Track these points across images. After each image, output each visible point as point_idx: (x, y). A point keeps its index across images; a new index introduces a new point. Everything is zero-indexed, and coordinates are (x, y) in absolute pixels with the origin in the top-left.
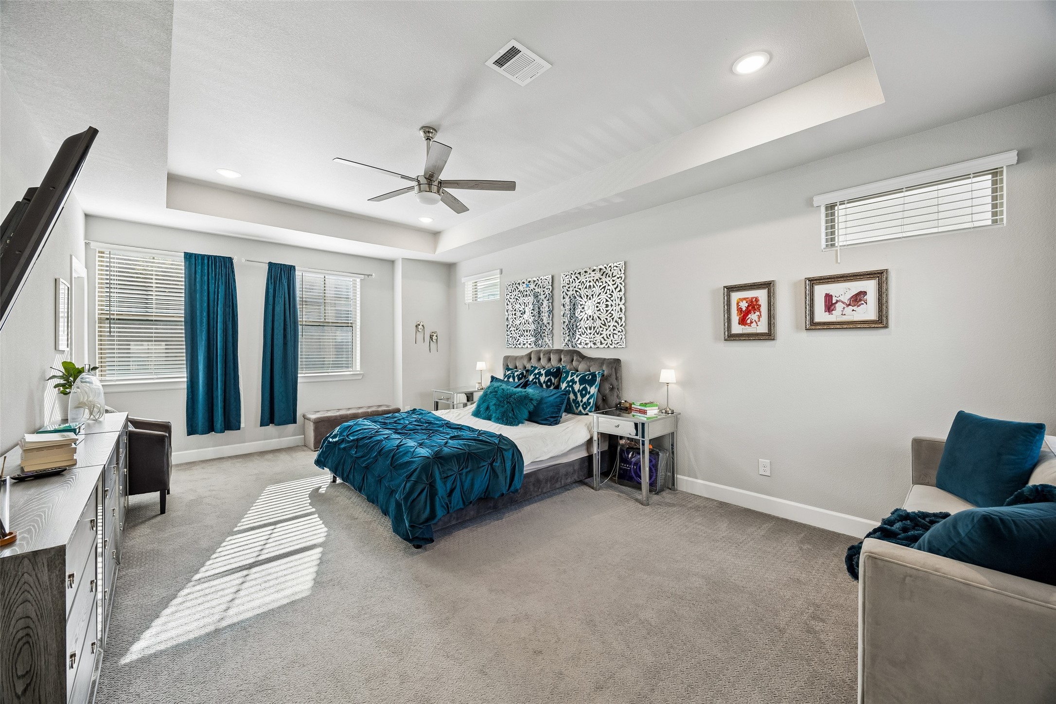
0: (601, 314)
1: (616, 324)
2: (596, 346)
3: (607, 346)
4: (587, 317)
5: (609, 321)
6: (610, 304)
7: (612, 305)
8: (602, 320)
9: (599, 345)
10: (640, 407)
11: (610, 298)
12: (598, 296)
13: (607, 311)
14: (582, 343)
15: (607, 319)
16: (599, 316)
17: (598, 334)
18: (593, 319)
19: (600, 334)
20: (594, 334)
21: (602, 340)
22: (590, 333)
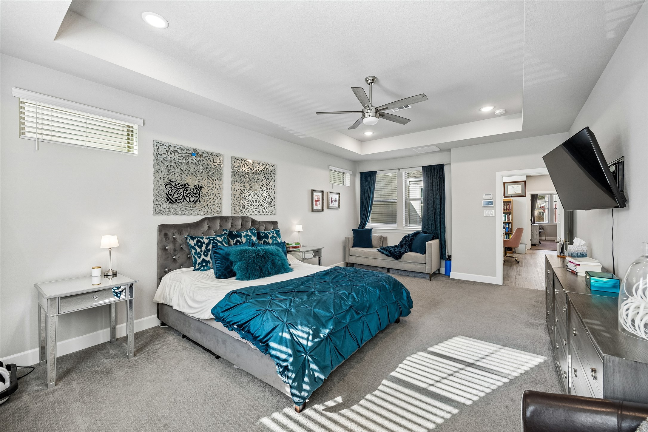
0: (263, 193)
1: (272, 200)
2: (259, 214)
3: (266, 214)
4: (254, 194)
5: (268, 198)
6: (268, 188)
7: (269, 189)
8: (264, 197)
9: (261, 213)
10: (295, 246)
11: (269, 184)
12: (262, 181)
13: (267, 192)
14: (250, 212)
15: (266, 197)
16: (262, 194)
17: (261, 206)
18: (258, 196)
19: (262, 206)
20: (258, 206)
21: (264, 210)
22: (256, 205)
